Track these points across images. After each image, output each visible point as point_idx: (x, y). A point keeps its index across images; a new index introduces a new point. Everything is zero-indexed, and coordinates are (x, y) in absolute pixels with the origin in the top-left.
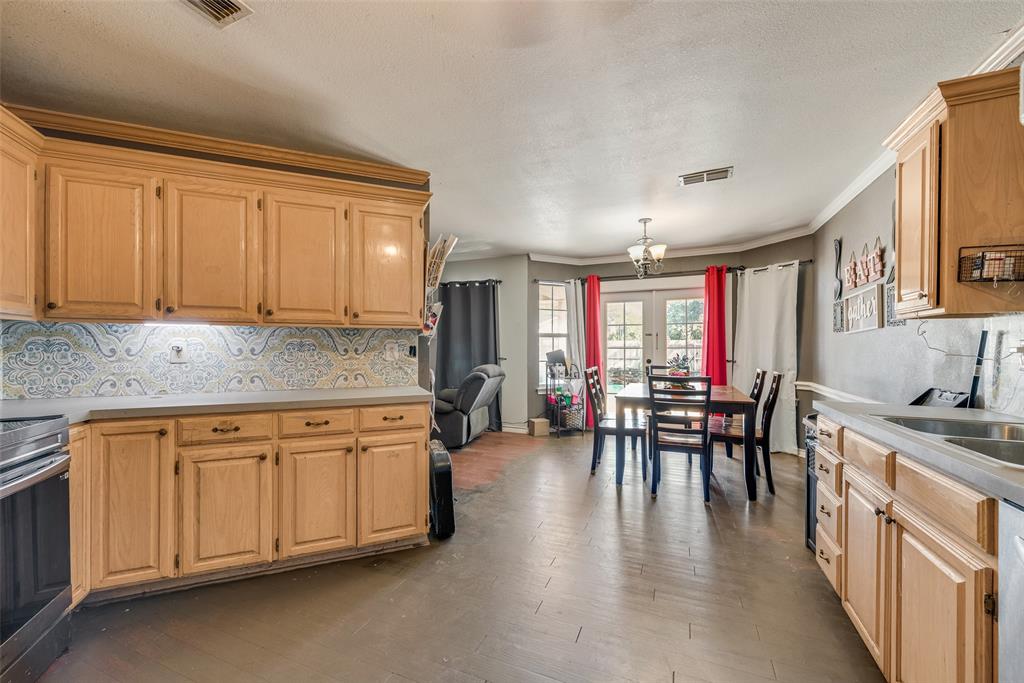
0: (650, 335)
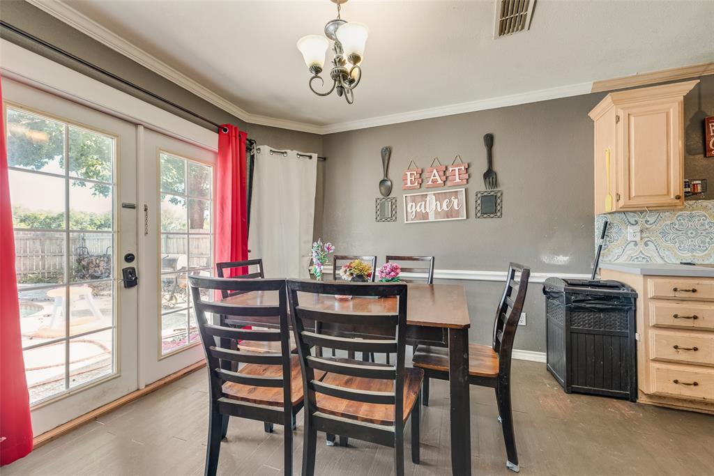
0: (132, 207)
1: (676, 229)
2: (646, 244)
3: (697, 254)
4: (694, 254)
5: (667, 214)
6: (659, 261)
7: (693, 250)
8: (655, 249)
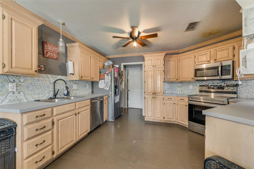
1: (33, 85)
2: (19, 93)
3: (40, 96)
4: (39, 96)
5: (29, 78)
6: (26, 101)
7: (39, 94)
8: (23, 95)
